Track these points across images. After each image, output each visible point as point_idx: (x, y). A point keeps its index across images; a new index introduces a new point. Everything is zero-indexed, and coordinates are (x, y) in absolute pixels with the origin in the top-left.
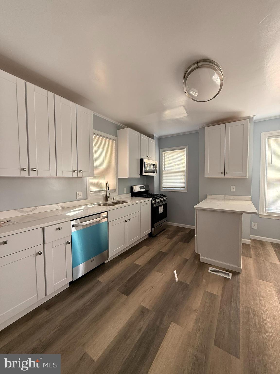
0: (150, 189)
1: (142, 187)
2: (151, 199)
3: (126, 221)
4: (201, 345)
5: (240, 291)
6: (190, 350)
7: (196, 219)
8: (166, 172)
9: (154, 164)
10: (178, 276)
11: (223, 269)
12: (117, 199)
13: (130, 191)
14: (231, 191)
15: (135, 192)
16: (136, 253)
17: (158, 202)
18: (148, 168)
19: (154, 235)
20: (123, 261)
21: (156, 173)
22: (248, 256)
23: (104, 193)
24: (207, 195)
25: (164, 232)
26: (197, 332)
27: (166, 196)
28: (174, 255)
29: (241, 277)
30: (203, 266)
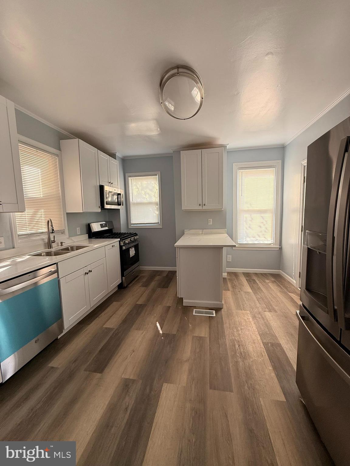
0: (115, 227)
1: (104, 225)
2: (119, 239)
3: (86, 273)
4: (198, 395)
5: (225, 326)
6: (188, 405)
7: (177, 258)
8: (134, 204)
9: (119, 192)
10: (161, 328)
11: (207, 308)
12: (68, 243)
13: (87, 231)
14: (209, 224)
15: (94, 232)
16: (103, 314)
17: (127, 243)
18: (109, 198)
19: (125, 286)
20: (86, 329)
21: (123, 205)
22: (226, 290)
23: (45, 237)
24: (185, 230)
25: (137, 280)
26: (192, 384)
27: (137, 235)
28: (154, 306)
29: (223, 312)
30: (187, 310)
